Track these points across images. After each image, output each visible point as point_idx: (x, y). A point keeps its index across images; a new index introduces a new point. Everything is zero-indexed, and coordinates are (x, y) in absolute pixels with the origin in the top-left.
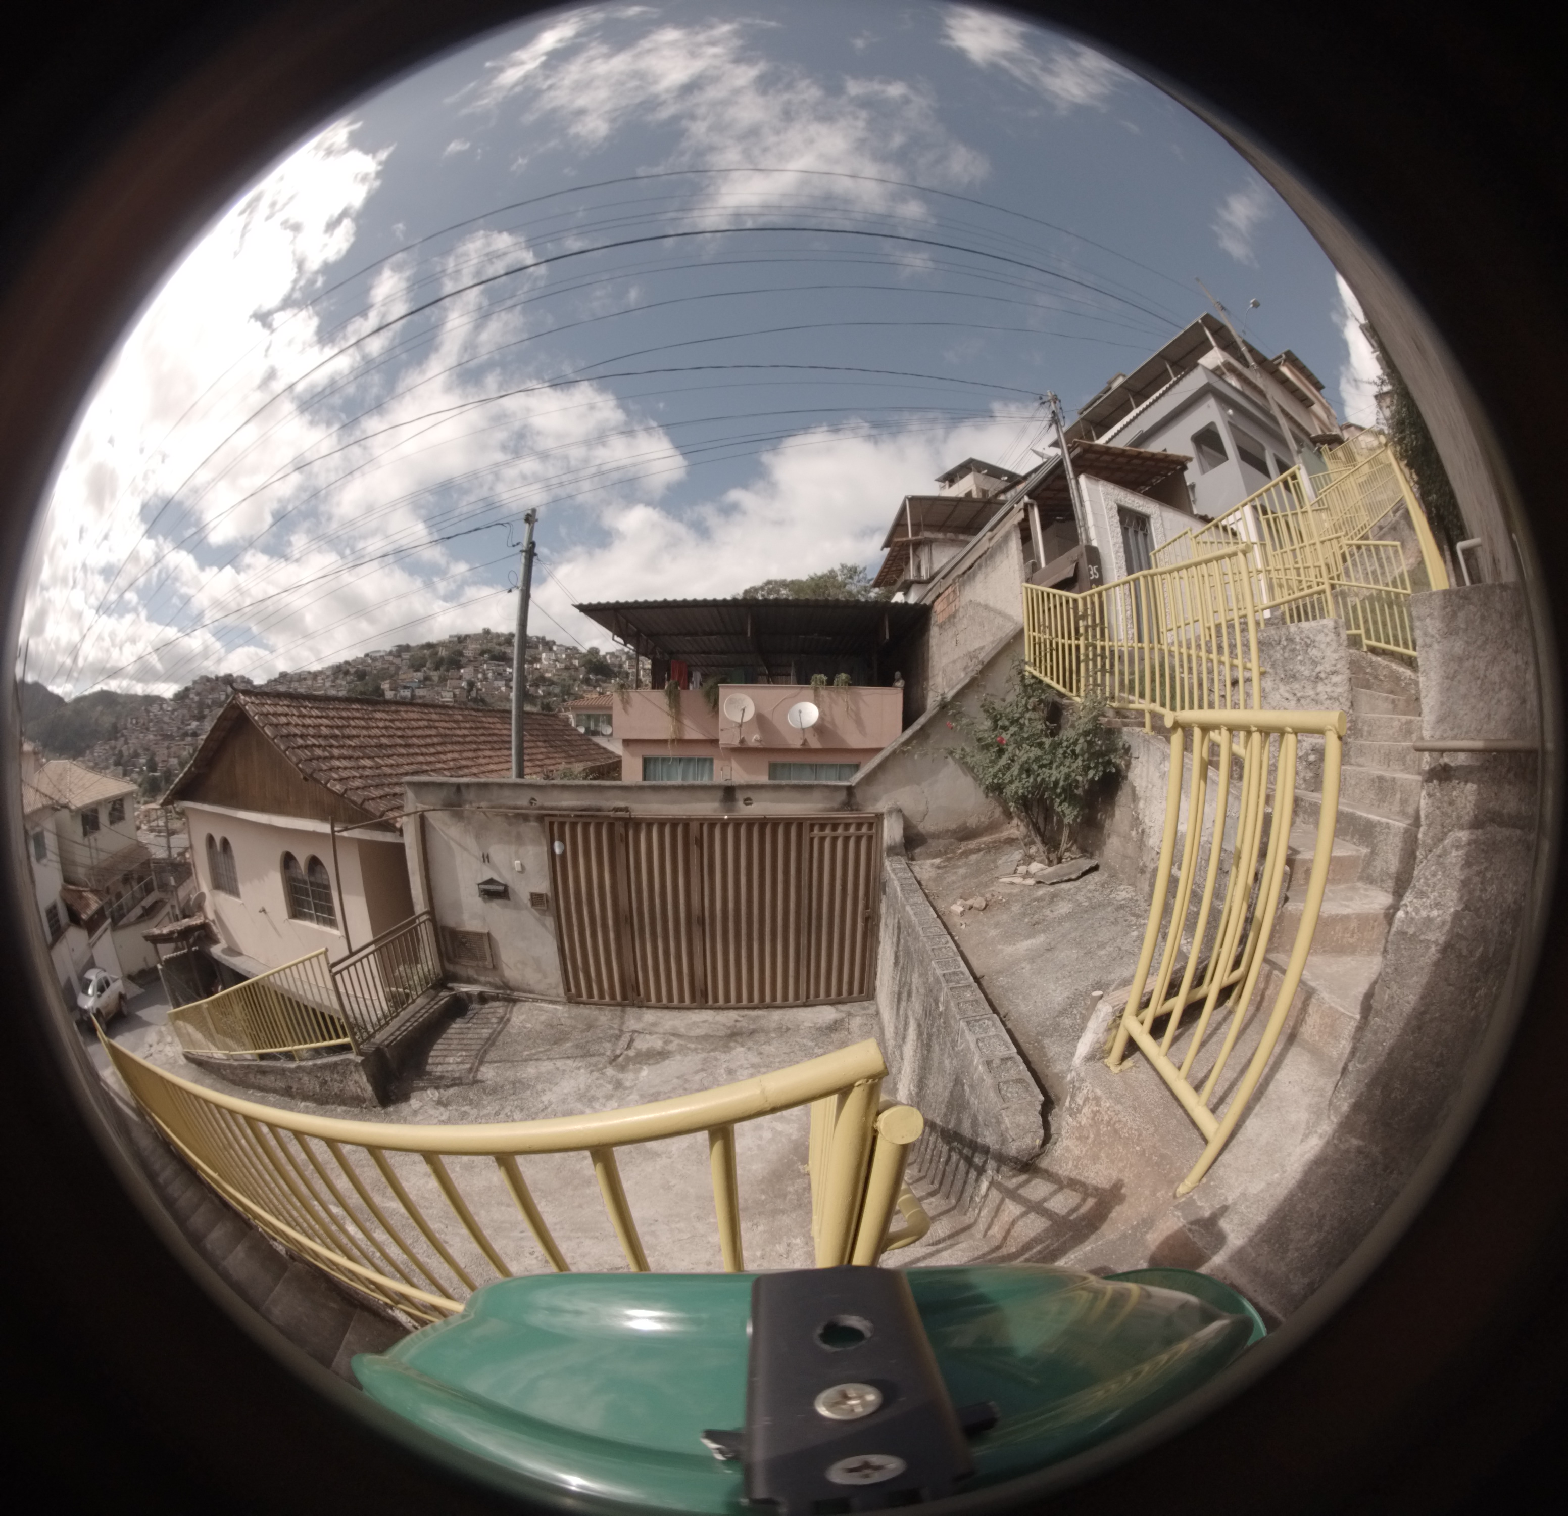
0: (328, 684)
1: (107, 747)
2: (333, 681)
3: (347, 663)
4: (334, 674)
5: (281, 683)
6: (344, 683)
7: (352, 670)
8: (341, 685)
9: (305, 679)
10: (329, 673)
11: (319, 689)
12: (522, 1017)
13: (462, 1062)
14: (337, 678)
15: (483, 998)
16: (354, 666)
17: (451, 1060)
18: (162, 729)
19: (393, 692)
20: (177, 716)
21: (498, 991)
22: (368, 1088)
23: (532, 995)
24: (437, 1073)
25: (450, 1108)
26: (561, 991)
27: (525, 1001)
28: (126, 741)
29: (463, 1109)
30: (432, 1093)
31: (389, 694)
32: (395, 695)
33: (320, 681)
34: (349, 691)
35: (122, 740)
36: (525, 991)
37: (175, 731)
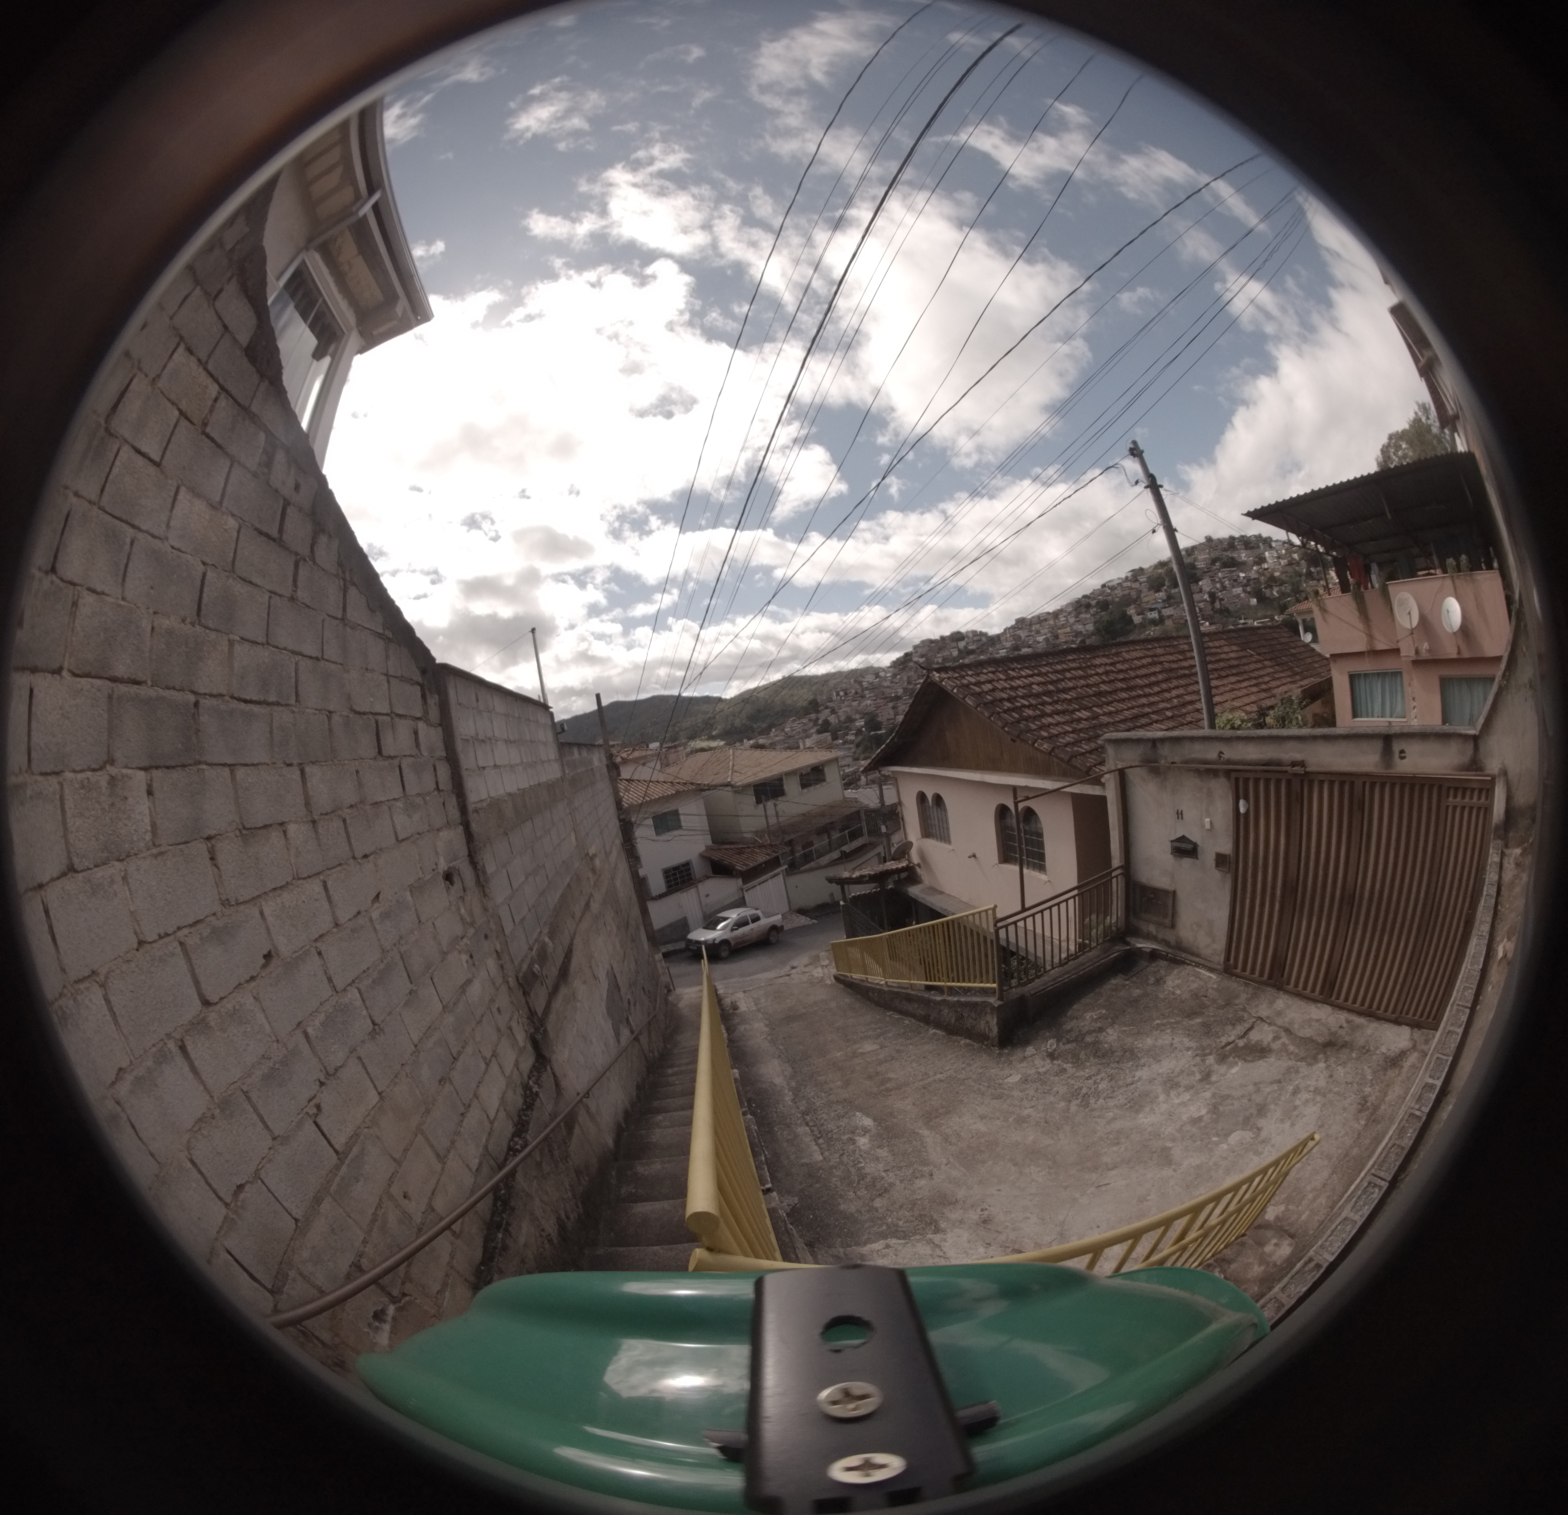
0: (1072, 620)
1: (805, 721)
2: (1076, 617)
3: (1085, 597)
4: (1076, 610)
5: (1021, 628)
6: (1088, 616)
7: (1093, 603)
8: (1086, 619)
9: (1046, 620)
10: (1070, 609)
11: (1063, 626)
12: (1178, 982)
13: (1096, 1020)
14: (1080, 613)
15: (1154, 956)
16: (1094, 599)
17: (1088, 1016)
18: (883, 693)
19: (1141, 617)
20: (901, 679)
21: (1170, 950)
22: (995, 1030)
23: (1197, 960)
24: (1068, 1027)
25: (1055, 1062)
26: (1222, 959)
27: (1189, 964)
28: (833, 711)
29: (1065, 1066)
30: (1051, 1044)
31: (1137, 619)
32: (1143, 618)
33: (1062, 619)
34: (1095, 623)
35: (827, 711)
36: (1193, 954)
37: (900, 691)
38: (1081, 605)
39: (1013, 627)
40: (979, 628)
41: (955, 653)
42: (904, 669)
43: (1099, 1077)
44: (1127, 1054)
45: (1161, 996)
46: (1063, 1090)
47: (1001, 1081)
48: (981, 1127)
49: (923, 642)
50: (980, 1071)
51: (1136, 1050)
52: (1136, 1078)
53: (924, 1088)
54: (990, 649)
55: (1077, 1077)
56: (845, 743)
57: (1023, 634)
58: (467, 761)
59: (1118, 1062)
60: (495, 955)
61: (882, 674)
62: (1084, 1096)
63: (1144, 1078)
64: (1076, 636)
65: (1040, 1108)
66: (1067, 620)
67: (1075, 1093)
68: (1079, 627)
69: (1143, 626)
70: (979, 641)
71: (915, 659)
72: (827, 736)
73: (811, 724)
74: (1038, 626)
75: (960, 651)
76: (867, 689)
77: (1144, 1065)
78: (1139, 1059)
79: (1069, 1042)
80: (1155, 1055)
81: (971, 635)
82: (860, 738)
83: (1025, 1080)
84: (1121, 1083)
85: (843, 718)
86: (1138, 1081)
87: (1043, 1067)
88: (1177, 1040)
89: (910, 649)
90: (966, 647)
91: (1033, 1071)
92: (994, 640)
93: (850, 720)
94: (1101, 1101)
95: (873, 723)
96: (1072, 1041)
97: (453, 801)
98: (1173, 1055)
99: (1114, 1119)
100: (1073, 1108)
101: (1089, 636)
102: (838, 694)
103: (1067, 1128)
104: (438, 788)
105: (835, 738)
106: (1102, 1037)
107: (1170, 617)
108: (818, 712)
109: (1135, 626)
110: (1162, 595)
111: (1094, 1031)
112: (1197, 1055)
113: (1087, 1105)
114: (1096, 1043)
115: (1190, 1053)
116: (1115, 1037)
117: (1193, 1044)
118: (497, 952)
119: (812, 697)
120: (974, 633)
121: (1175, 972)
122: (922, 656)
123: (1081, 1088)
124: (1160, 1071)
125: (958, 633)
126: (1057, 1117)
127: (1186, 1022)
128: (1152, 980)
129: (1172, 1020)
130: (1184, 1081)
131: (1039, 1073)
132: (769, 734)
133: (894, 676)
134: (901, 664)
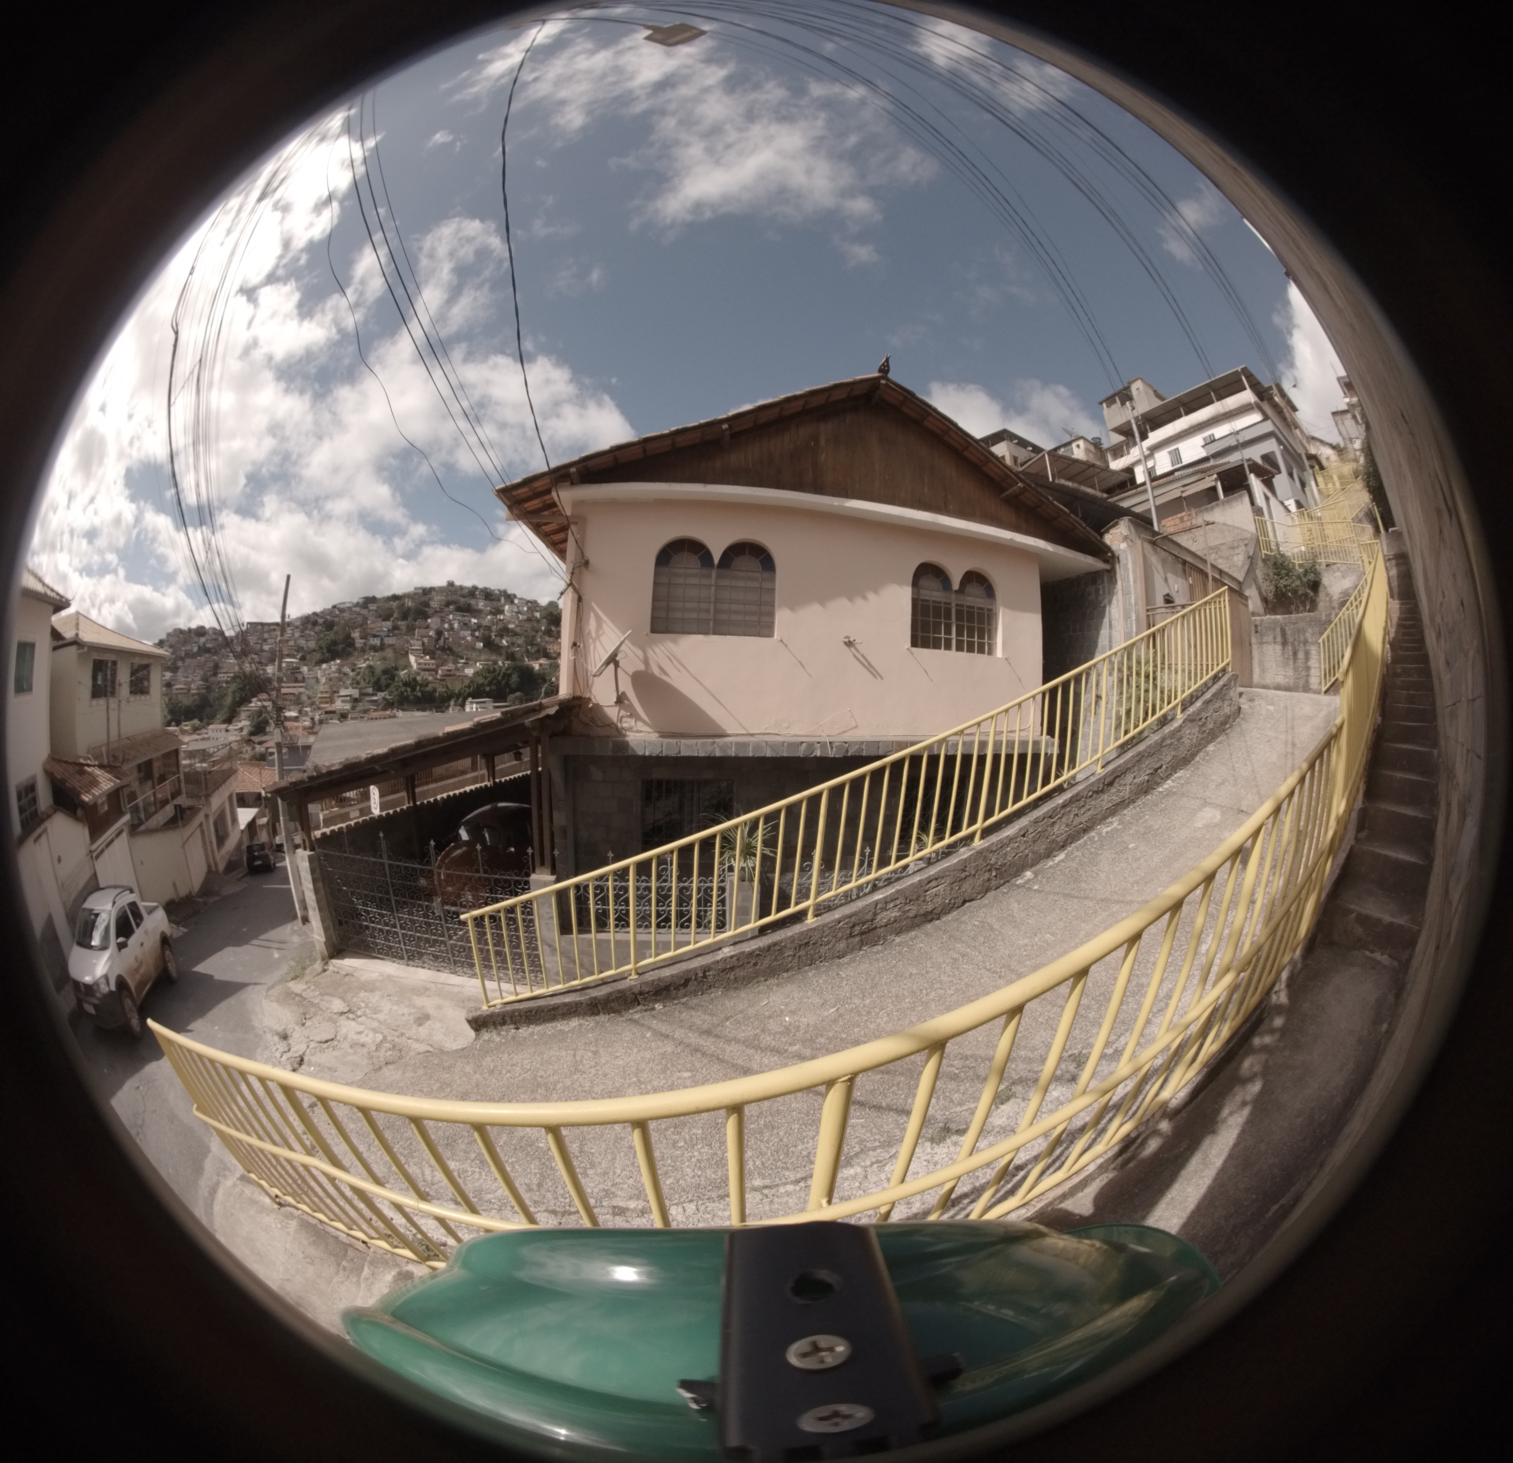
0: (297, 635)
2: (302, 631)
3: (315, 614)
4: (303, 625)
6: (313, 633)
11: (288, 639)
16: (323, 617)
19: (363, 641)
31: (359, 643)
32: (365, 644)
38: (309, 621)
39: (244, 631)
40: (220, 627)
41: (195, 649)
49: (175, 631)
54: (223, 649)
57: (252, 640)
68: (302, 642)
70: (216, 640)
75: (199, 647)
81: (211, 632)
90: (204, 644)
107: (391, 646)
109: (355, 649)
110: (388, 624)
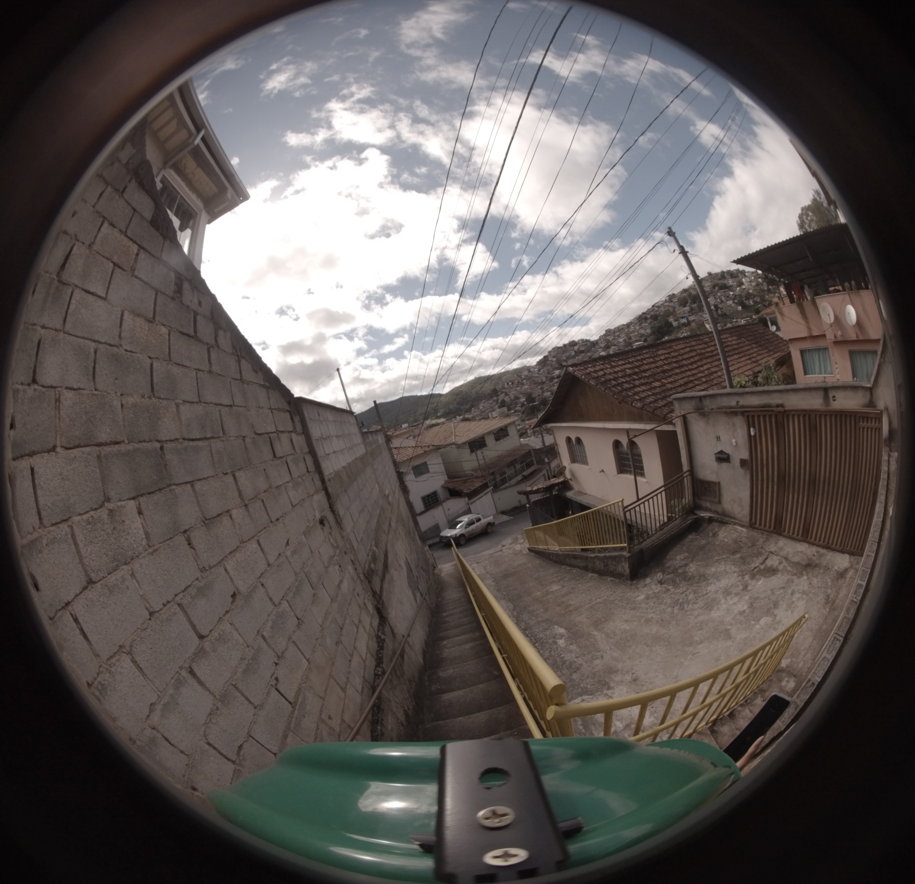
0: (638, 328)
1: (491, 401)
2: (640, 325)
3: (644, 313)
4: (639, 321)
5: (609, 335)
6: (647, 324)
7: (649, 316)
8: (646, 326)
9: (622, 329)
10: (636, 321)
11: (633, 332)
12: (725, 534)
13: (683, 560)
14: (642, 323)
15: (711, 520)
16: (649, 314)
17: (678, 558)
18: (534, 381)
20: (544, 371)
21: (719, 517)
22: (628, 570)
23: (734, 521)
24: (668, 565)
25: (663, 586)
26: (748, 519)
27: (730, 524)
28: (506, 394)
29: (669, 587)
30: (660, 576)
31: (675, 324)
32: (678, 323)
33: (632, 328)
34: (651, 328)
35: (503, 395)
36: (732, 518)
37: (544, 379)
38: (642, 318)
39: (604, 335)
40: (585, 337)
41: (573, 354)
42: (543, 367)
43: (688, 592)
44: (702, 578)
45: (717, 543)
46: (669, 601)
47: (634, 600)
48: (626, 627)
49: (553, 349)
50: (622, 595)
51: (706, 575)
52: (708, 591)
53: (591, 608)
54: (593, 349)
55: (676, 593)
56: (515, 411)
57: (610, 338)
58: (320, 453)
59: (697, 583)
60: (351, 563)
61: (532, 370)
62: (681, 604)
63: (712, 590)
64: (641, 337)
65: (658, 613)
66: (635, 328)
67: (676, 602)
68: (642, 331)
69: (679, 327)
70: (586, 345)
71: (550, 359)
72: (505, 409)
73: (494, 403)
74: (618, 333)
75: (575, 351)
76: (524, 379)
77: (712, 583)
78: (709, 580)
79: (669, 573)
80: (717, 577)
81: (581, 342)
82: (524, 408)
83: (647, 598)
84: (700, 594)
85: (512, 398)
86: (709, 593)
87: (657, 589)
88: (728, 567)
89: (546, 354)
90: (578, 349)
91: (651, 592)
92: (594, 344)
93: (517, 398)
94: (691, 605)
95: (530, 398)
96: (671, 573)
97: (317, 477)
98: (727, 576)
99: (698, 615)
100: (676, 611)
101: (649, 336)
102: (508, 384)
103: (674, 623)
104: (308, 471)
105: (509, 410)
106: (687, 569)
107: (694, 321)
108: (498, 396)
109: (674, 328)
110: (687, 308)
111: (682, 566)
112: (739, 576)
113: (683, 609)
114: (684, 572)
115: (735, 574)
116: (694, 568)
117: (737, 569)
118: (352, 561)
119: (492, 388)
120: (582, 340)
121: (723, 528)
122: (554, 357)
123: (679, 599)
124: (721, 586)
125: (573, 341)
126: (668, 617)
127: (732, 557)
128: (711, 534)
129: (724, 557)
130: (734, 590)
131: (655, 593)
132: (470, 411)
133: (539, 370)
134: (543, 363)
